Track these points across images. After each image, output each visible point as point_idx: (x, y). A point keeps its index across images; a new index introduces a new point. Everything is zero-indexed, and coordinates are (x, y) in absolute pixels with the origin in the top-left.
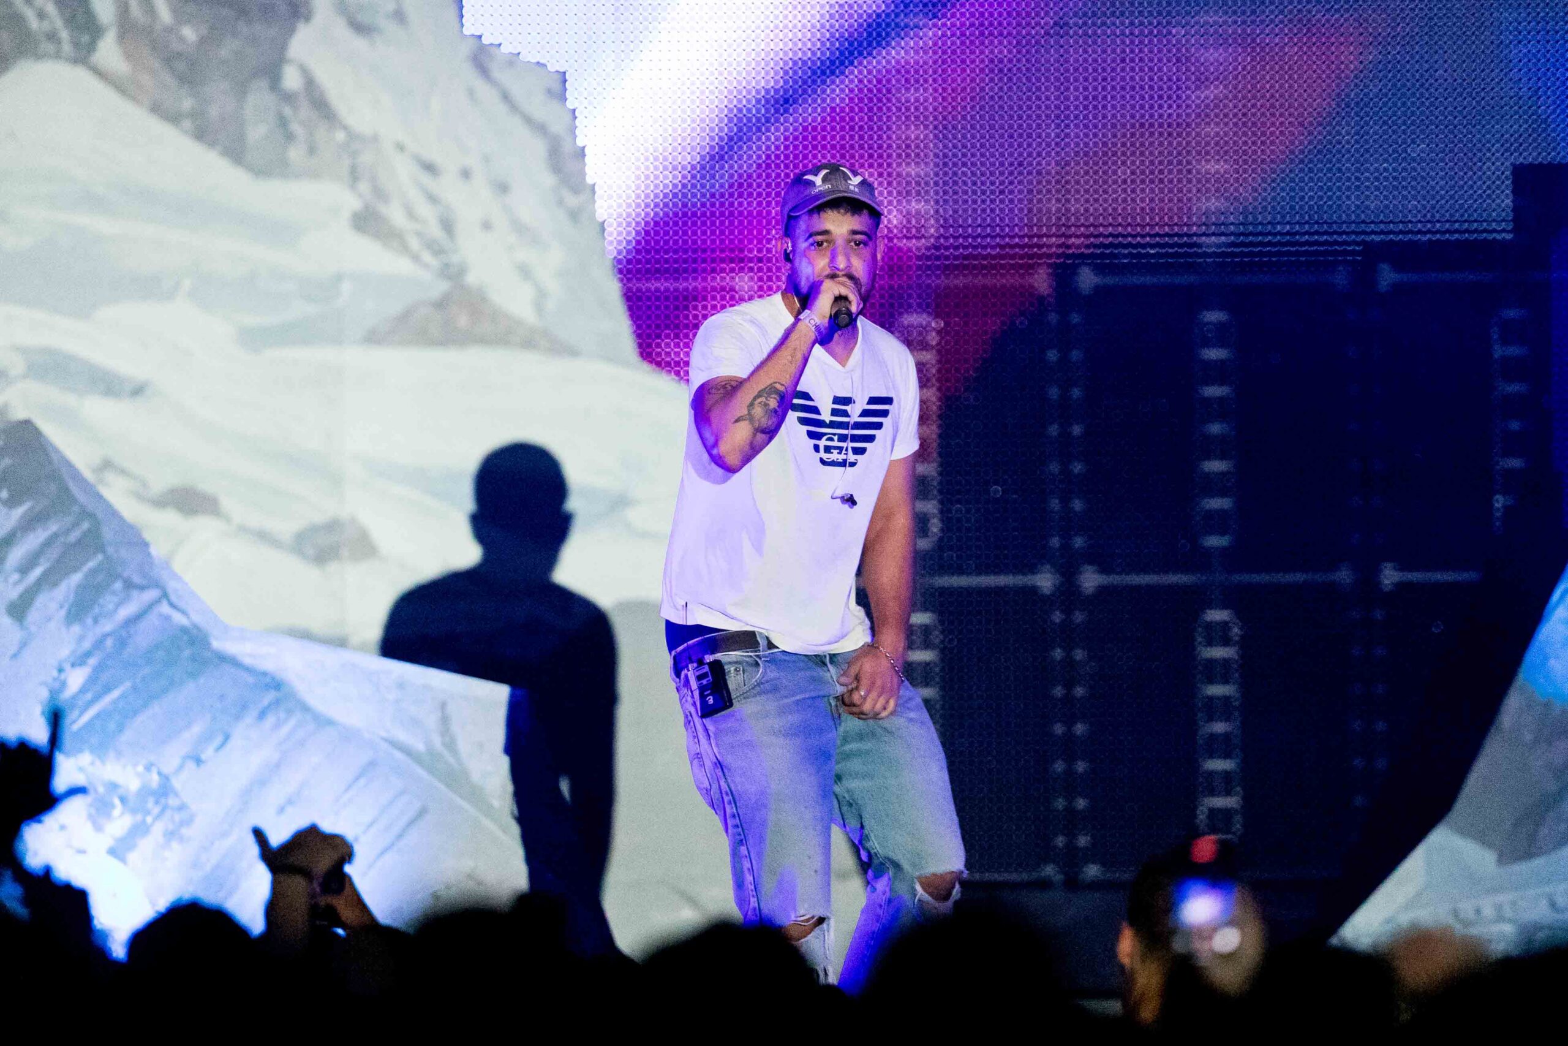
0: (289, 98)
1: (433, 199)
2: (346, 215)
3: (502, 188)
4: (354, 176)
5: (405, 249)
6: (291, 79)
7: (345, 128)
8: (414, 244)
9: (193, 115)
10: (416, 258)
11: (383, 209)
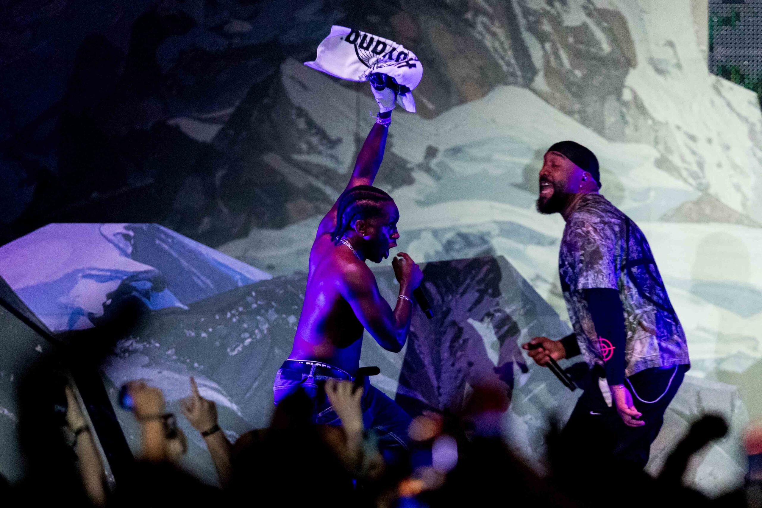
0: (626, 104)
1: (694, 153)
2: (652, 160)
3: (727, 148)
4: (656, 142)
5: (680, 176)
6: (627, 95)
7: (653, 119)
8: (685, 174)
9: (579, 112)
10: (685, 180)
11: (670, 157)
